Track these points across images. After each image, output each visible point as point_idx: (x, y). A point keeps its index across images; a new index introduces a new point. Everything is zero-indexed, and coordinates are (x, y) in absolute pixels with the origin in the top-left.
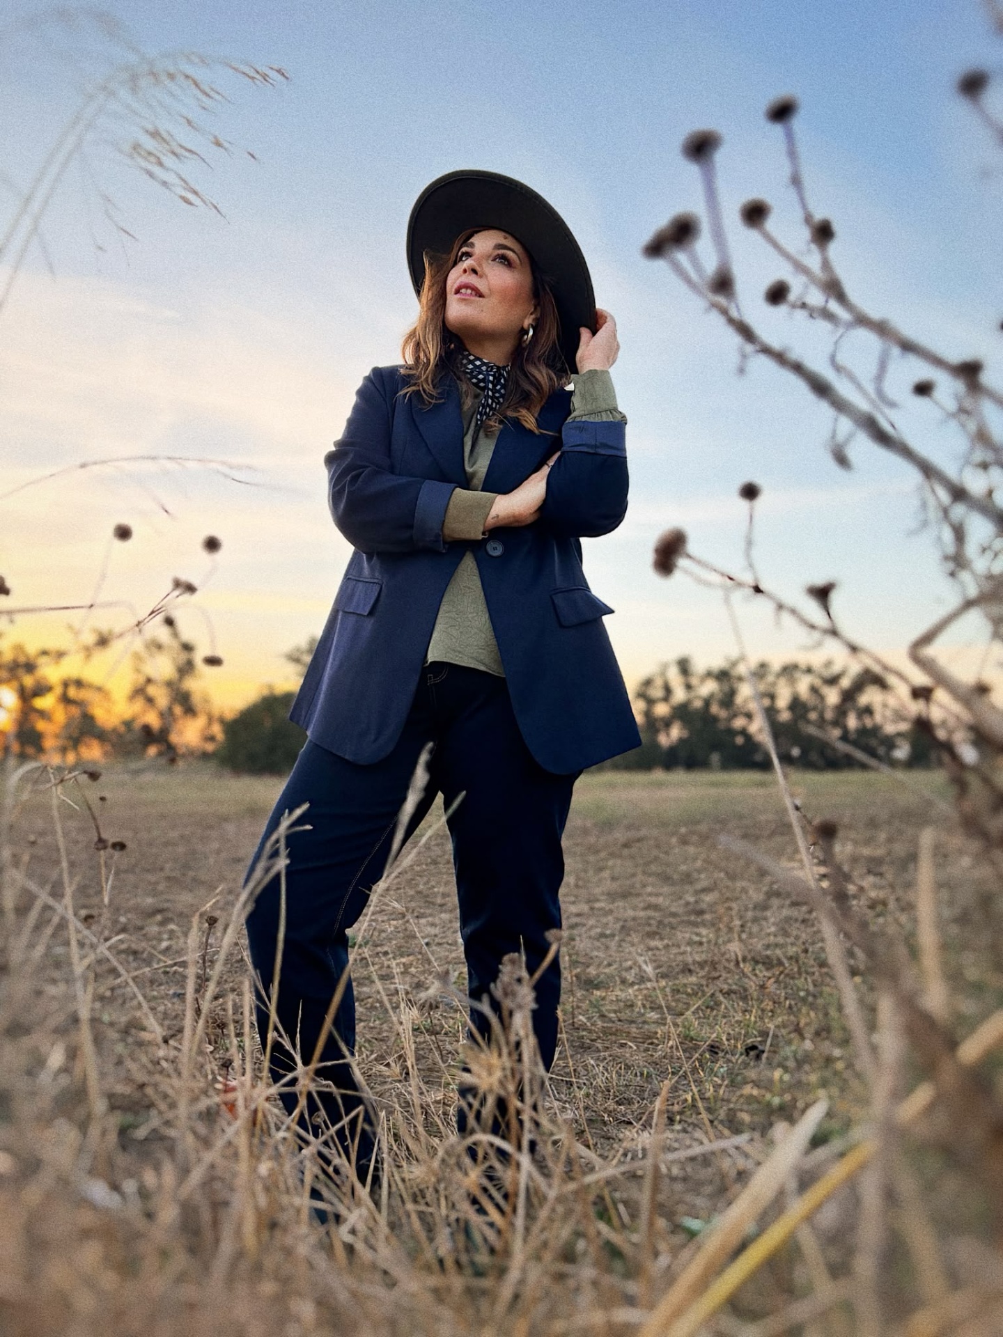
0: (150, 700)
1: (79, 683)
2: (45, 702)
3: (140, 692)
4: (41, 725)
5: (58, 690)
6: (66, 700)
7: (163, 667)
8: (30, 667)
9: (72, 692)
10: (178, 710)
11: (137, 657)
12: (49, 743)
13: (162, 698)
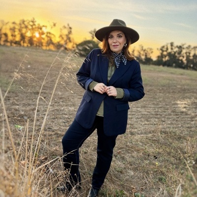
0: (63, 38)
1: (50, 33)
2: (44, 36)
3: (61, 36)
4: (43, 41)
5: (46, 34)
7: (65, 32)
8: (41, 29)
9: (48, 35)
10: (68, 41)
11: (61, 30)
12: (44, 44)
13: (65, 38)
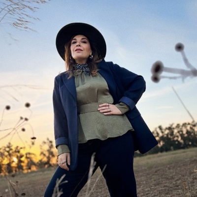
0: (44, 155)
1: (29, 154)
2: (23, 159)
3: (42, 153)
4: (22, 164)
5: (25, 156)
6: (27, 158)
7: (46, 147)
8: (19, 152)
9: (28, 156)
10: (51, 156)
11: (41, 146)
12: (24, 168)
13: (47, 154)
